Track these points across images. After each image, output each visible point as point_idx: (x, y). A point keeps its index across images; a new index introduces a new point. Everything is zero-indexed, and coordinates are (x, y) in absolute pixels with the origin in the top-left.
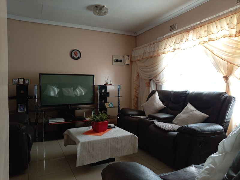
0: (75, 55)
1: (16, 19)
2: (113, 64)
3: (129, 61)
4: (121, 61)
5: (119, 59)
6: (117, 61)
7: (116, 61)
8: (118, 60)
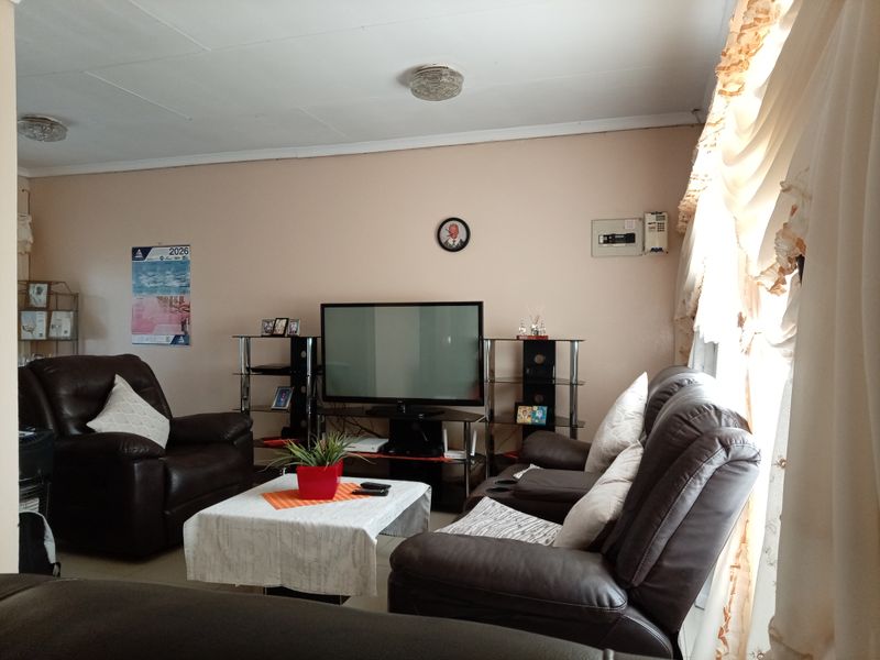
0: (451, 235)
1: (299, 156)
2: (592, 255)
3: (664, 235)
4: (630, 238)
5: (621, 231)
6: (611, 239)
7: (605, 242)
8: (613, 235)
